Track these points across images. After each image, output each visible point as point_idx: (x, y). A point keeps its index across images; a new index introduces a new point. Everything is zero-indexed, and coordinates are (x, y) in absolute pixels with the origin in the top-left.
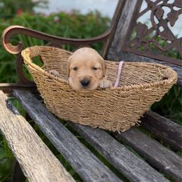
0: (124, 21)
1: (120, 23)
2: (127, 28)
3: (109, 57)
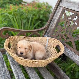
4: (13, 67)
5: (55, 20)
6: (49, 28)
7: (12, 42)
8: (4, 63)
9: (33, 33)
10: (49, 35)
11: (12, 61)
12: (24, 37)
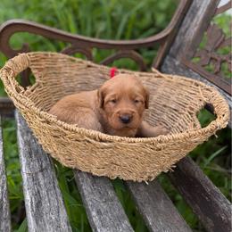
0: (194, 17)
1: (187, 19)
2: (196, 29)
3: (163, 68)
4: (28, 164)
5: (198, 10)
6: (178, 39)
9: (120, 52)
10: (177, 63)
11: (27, 143)
12: (89, 63)
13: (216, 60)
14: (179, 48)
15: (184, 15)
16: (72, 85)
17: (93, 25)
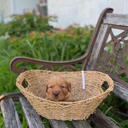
0: (97, 48)
2: (98, 53)
4: (30, 119)
5: (98, 44)
6: (91, 58)
7: (29, 79)
8: (14, 113)
9: (65, 66)
10: (92, 69)
11: (28, 111)
12: (50, 71)
13: (108, 66)
14: (92, 62)
15: (92, 47)
16: (44, 83)
17: (49, 53)
